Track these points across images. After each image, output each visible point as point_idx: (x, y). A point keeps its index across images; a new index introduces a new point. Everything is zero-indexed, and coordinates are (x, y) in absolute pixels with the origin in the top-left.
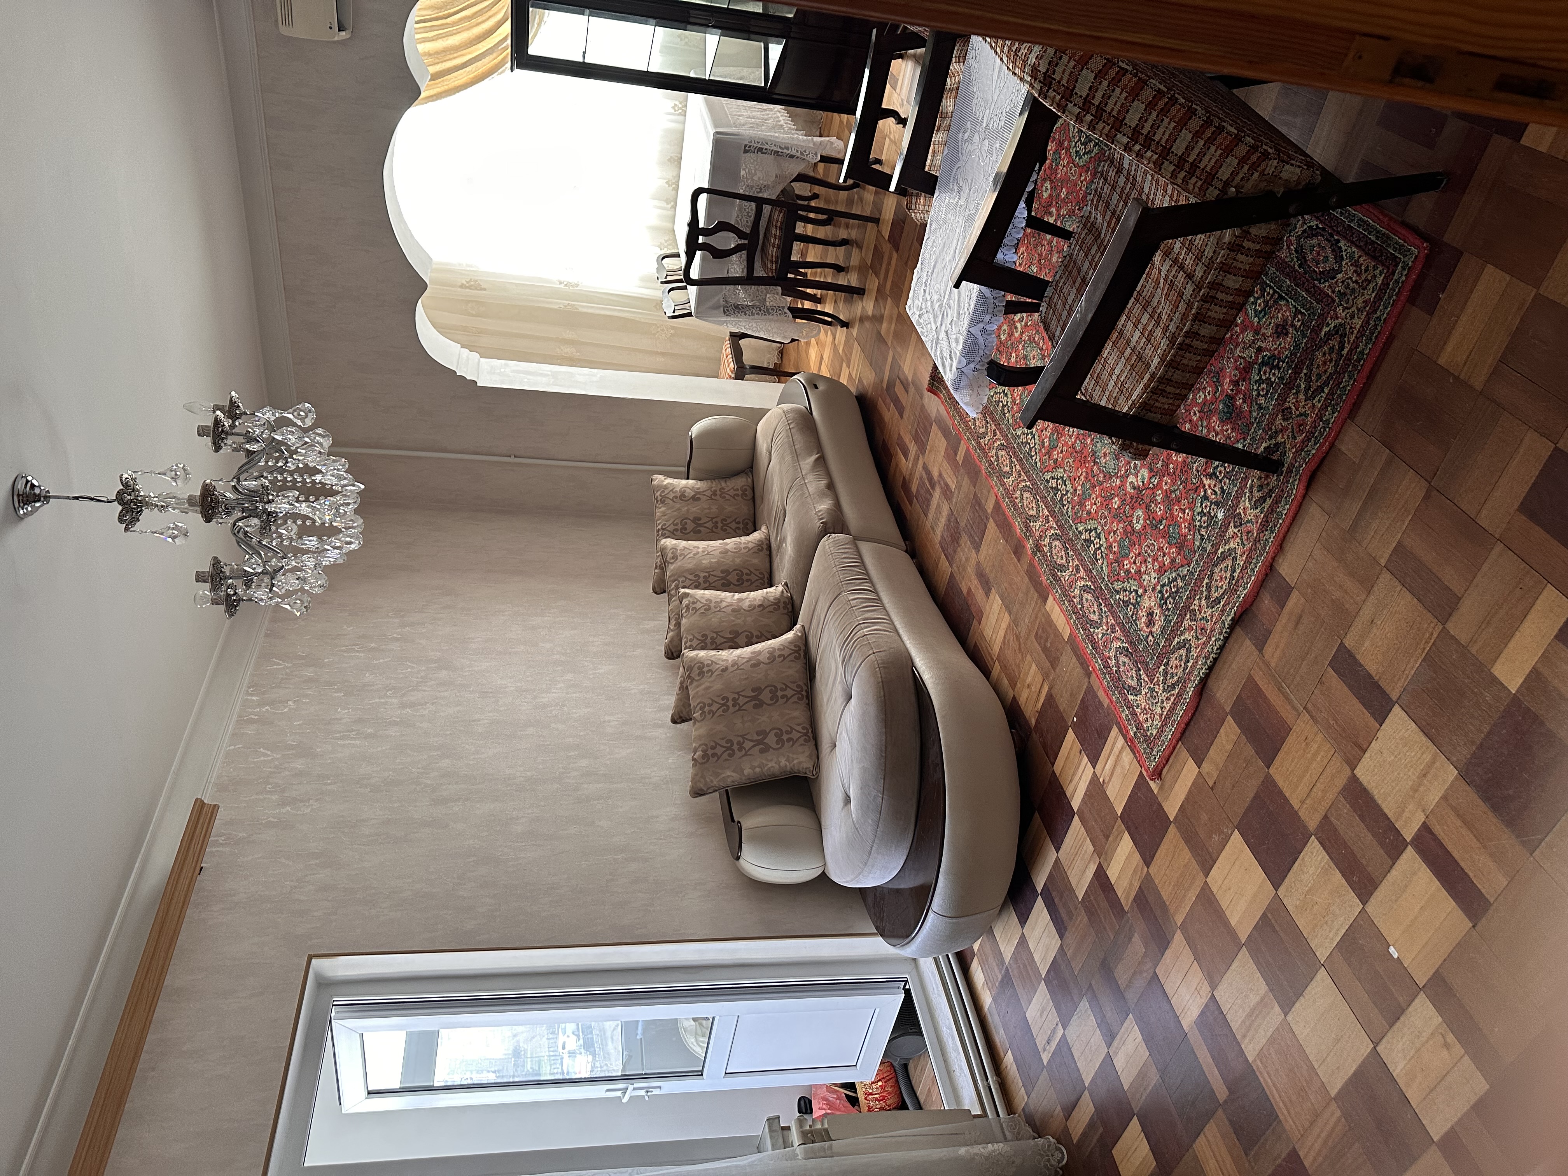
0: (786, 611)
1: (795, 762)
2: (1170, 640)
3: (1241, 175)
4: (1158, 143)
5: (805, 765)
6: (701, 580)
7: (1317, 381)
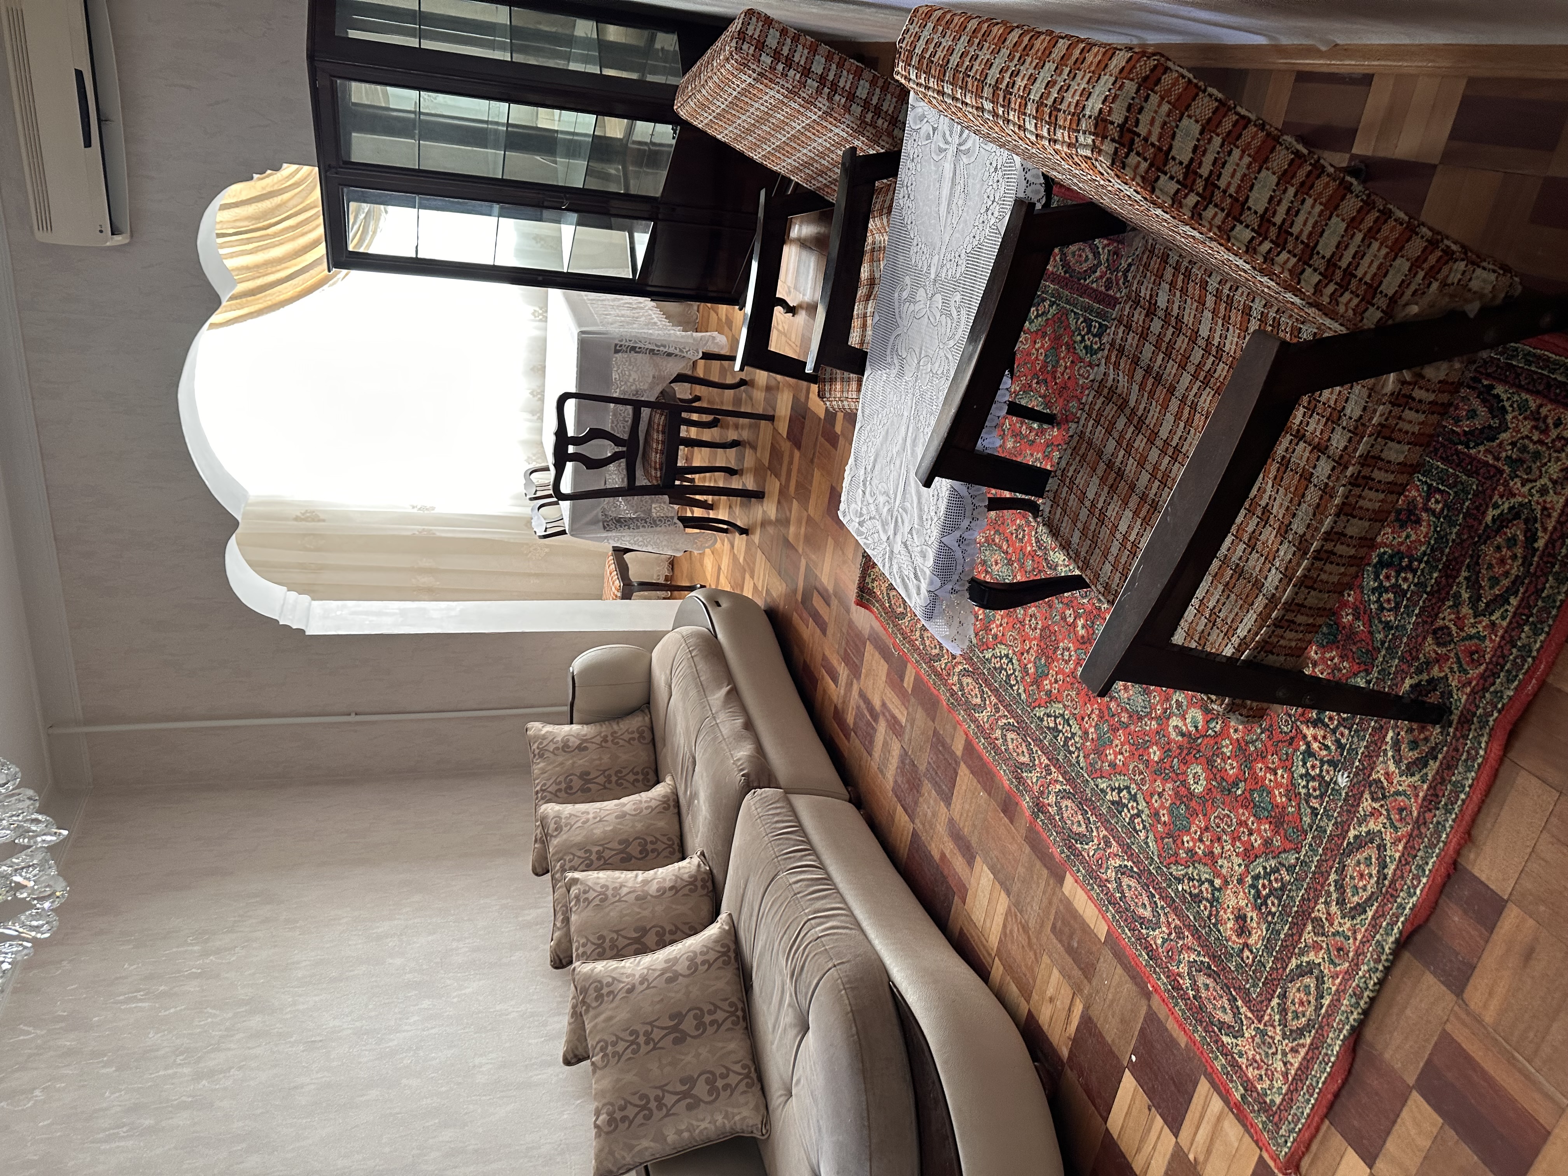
0: (705, 892)
1: (737, 1118)
2: (1282, 961)
3: (1413, 287)
4: (1297, 238)
5: (751, 1123)
6: (594, 857)
7: (1491, 588)
